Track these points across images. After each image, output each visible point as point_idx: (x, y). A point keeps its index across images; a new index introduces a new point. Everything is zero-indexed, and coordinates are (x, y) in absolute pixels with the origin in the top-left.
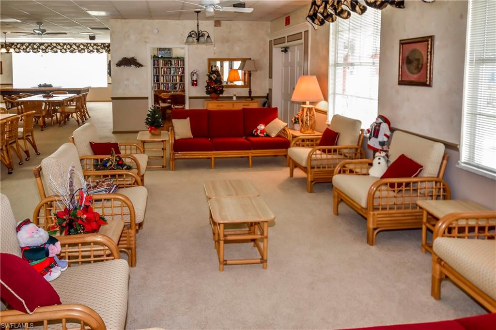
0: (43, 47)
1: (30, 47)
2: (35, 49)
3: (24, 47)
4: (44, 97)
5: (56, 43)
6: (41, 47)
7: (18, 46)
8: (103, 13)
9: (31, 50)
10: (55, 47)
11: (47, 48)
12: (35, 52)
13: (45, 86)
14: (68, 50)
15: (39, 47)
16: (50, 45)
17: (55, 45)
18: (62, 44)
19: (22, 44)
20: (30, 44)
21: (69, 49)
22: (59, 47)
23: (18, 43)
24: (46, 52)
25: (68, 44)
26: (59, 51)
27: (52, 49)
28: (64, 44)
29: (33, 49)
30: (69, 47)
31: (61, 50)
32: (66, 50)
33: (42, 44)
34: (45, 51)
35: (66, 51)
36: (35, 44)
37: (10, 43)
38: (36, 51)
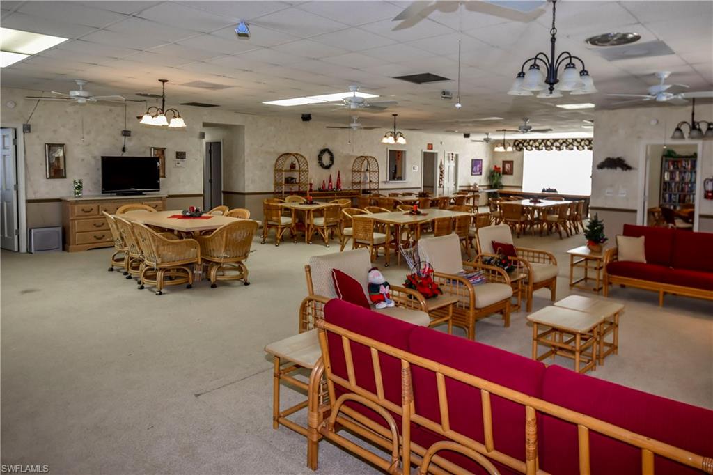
0: (558, 144)
1: (543, 144)
2: (548, 146)
3: (537, 144)
4: (531, 202)
5: (573, 139)
6: (555, 144)
7: (531, 143)
8: (591, 106)
9: (544, 148)
10: (570, 143)
11: (561, 145)
12: (548, 150)
13: (549, 190)
14: (586, 147)
15: (552, 144)
16: (565, 141)
17: (571, 141)
18: (579, 140)
19: (535, 141)
20: (543, 140)
21: (587, 145)
22: (575, 143)
23: (530, 140)
24: (560, 150)
25: (587, 139)
26: (575, 148)
27: (567, 146)
28: (582, 140)
29: (546, 146)
30: (587, 143)
31: (578, 147)
32: (583, 147)
33: (556, 140)
34: (559, 148)
35: (584, 149)
36: (548, 140)
37: (523, 140)
38: (549, 148)
